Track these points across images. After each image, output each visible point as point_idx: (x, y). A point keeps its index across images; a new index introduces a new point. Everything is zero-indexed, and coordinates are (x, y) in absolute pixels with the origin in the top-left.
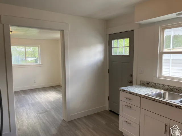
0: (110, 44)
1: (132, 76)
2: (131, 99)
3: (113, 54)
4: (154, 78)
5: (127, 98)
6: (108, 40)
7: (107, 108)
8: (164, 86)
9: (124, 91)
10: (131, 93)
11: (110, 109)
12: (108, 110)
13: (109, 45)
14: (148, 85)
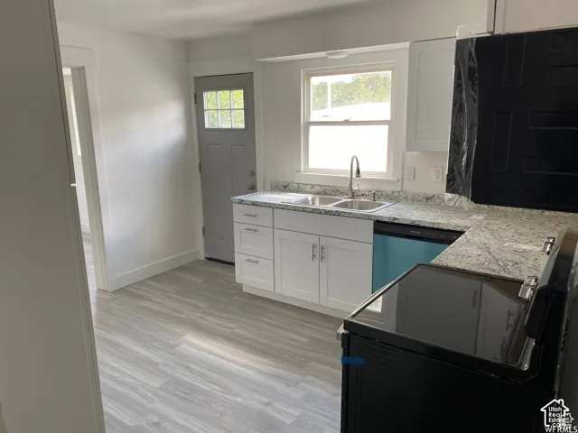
0: (198, 101)
1: (253, 174)
2: (255, 216)
3: (207, 126)
4: (297, 174)
5: (248, 215)
6: (193, 92)
7: (202, 256)
8: (313, 186)
9: (241, 202)
10: (254, 204)
11: (208, 256)
12: (203, 258)
13: (196, 103)
14: (285, 188)
